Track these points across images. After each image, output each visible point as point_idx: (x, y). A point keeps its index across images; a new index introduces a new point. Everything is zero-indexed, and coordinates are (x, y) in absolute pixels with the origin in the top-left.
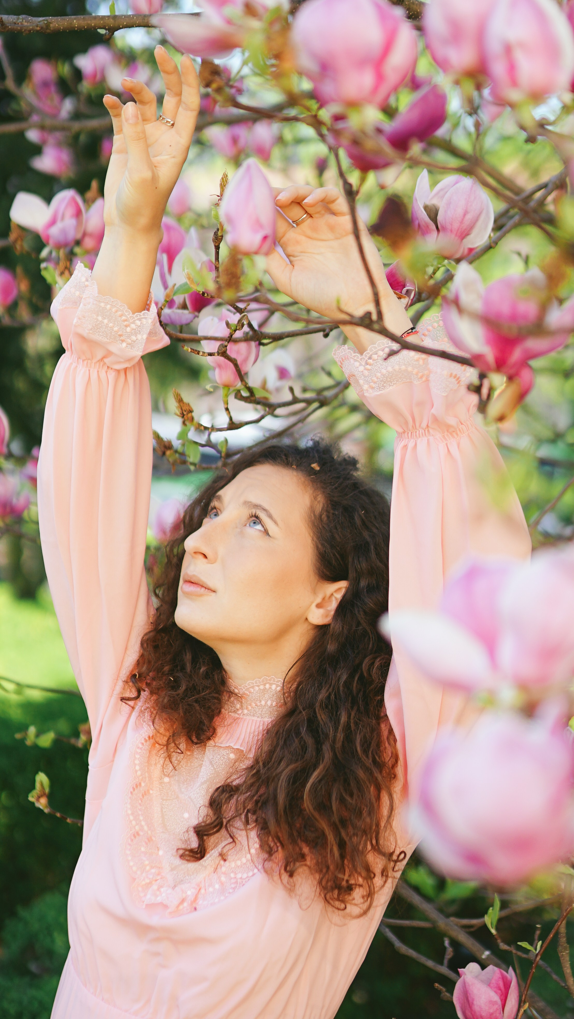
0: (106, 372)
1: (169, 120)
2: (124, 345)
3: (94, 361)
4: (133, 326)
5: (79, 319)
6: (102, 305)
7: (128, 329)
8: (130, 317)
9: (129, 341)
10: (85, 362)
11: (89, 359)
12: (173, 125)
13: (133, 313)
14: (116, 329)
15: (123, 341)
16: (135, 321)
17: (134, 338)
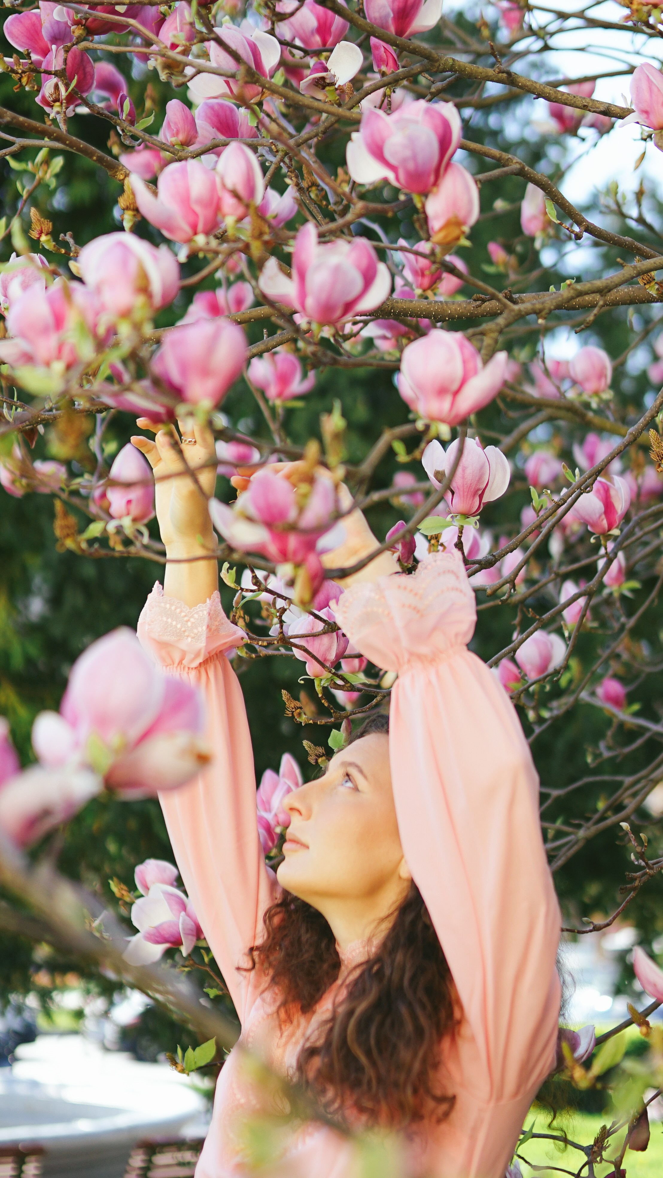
0: (188, 673)
1: (191, 440)
2: (189, 639)
3: (176, 665)
4: (192, 620)
5: (149, 625)
6: (163, 605)
7: (189, 624)
8: (189, 612)
9: (193, 635)
10: (168, 668)
11: (170, 665)
12: (195, 442)
13: (190, 608)
14: (179, 626)
15: (188, 636)
16: (193, 615)
17: (195, 631)
